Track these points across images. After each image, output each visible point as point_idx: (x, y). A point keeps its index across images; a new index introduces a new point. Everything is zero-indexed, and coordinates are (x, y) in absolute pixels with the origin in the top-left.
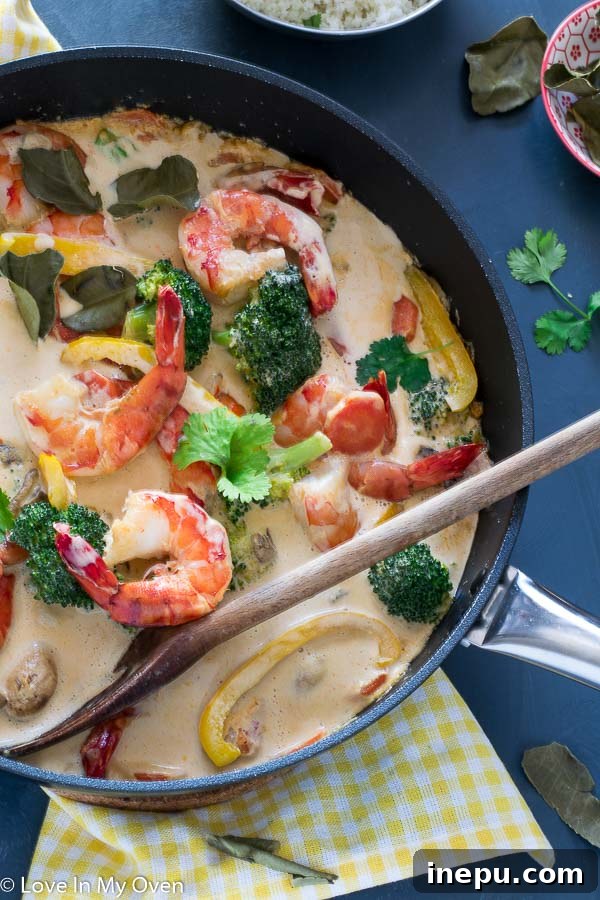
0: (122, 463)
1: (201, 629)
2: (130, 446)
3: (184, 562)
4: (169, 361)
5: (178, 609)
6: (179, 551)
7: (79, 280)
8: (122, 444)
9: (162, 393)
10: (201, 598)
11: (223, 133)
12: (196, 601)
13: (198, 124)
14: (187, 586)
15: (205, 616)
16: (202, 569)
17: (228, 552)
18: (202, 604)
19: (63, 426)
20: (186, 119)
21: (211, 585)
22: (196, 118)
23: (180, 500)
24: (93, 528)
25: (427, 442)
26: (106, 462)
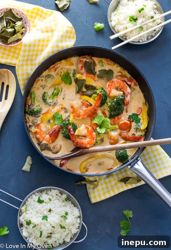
0: (83, 119)
1: (87, 150)
2: (85, 116)
3: (87, 138)
4: (97, 105)
5: (84, 146)
6: (87, 136)
7: (88, 86)
8: (84, 116)
9: (93, 110)
10: (88, 145)
11: (121, 67)
12: (87, 145)
13: (117, 64)
14: (87, 142)
15: (88, 148)
16: (90, 141)
17: (95, 139)
18: (88, 146)
19: (76, 110)
20: (116, 63)
21: (91, 143)
22: (117, 63)
23: (90, 128)
24: (75, 128)
25: (135, 133)
26: (81, 118)
